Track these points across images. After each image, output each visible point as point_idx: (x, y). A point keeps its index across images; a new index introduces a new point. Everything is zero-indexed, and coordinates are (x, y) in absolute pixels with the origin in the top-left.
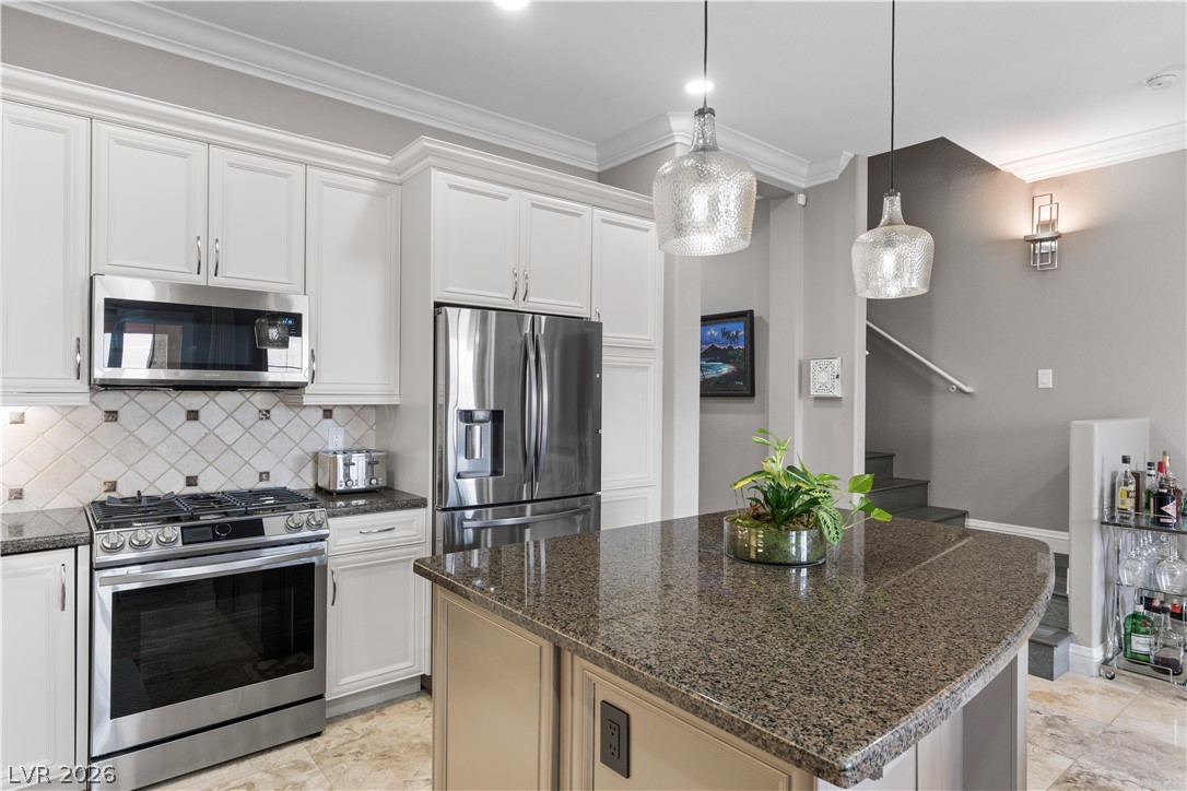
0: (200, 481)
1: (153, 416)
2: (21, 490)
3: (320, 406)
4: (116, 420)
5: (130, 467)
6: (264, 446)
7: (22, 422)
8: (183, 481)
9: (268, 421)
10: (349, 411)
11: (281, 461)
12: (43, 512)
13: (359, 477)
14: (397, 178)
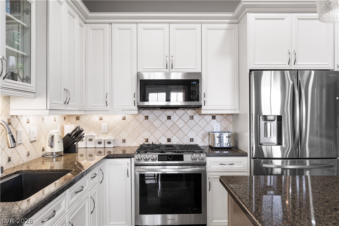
0: (171, 140)
1: (158, 118)
2: (125, 140)
3: (211, 114)
4: (148, 119)
5: (152, 134)
6: (192, 129)
7: (125, 119)
8: (166, 140)
9: (193, 120)
10: (221, 116)
11: (197, 135)
12: (130, 147)
13: (226, 142)
14: (236, 21)
